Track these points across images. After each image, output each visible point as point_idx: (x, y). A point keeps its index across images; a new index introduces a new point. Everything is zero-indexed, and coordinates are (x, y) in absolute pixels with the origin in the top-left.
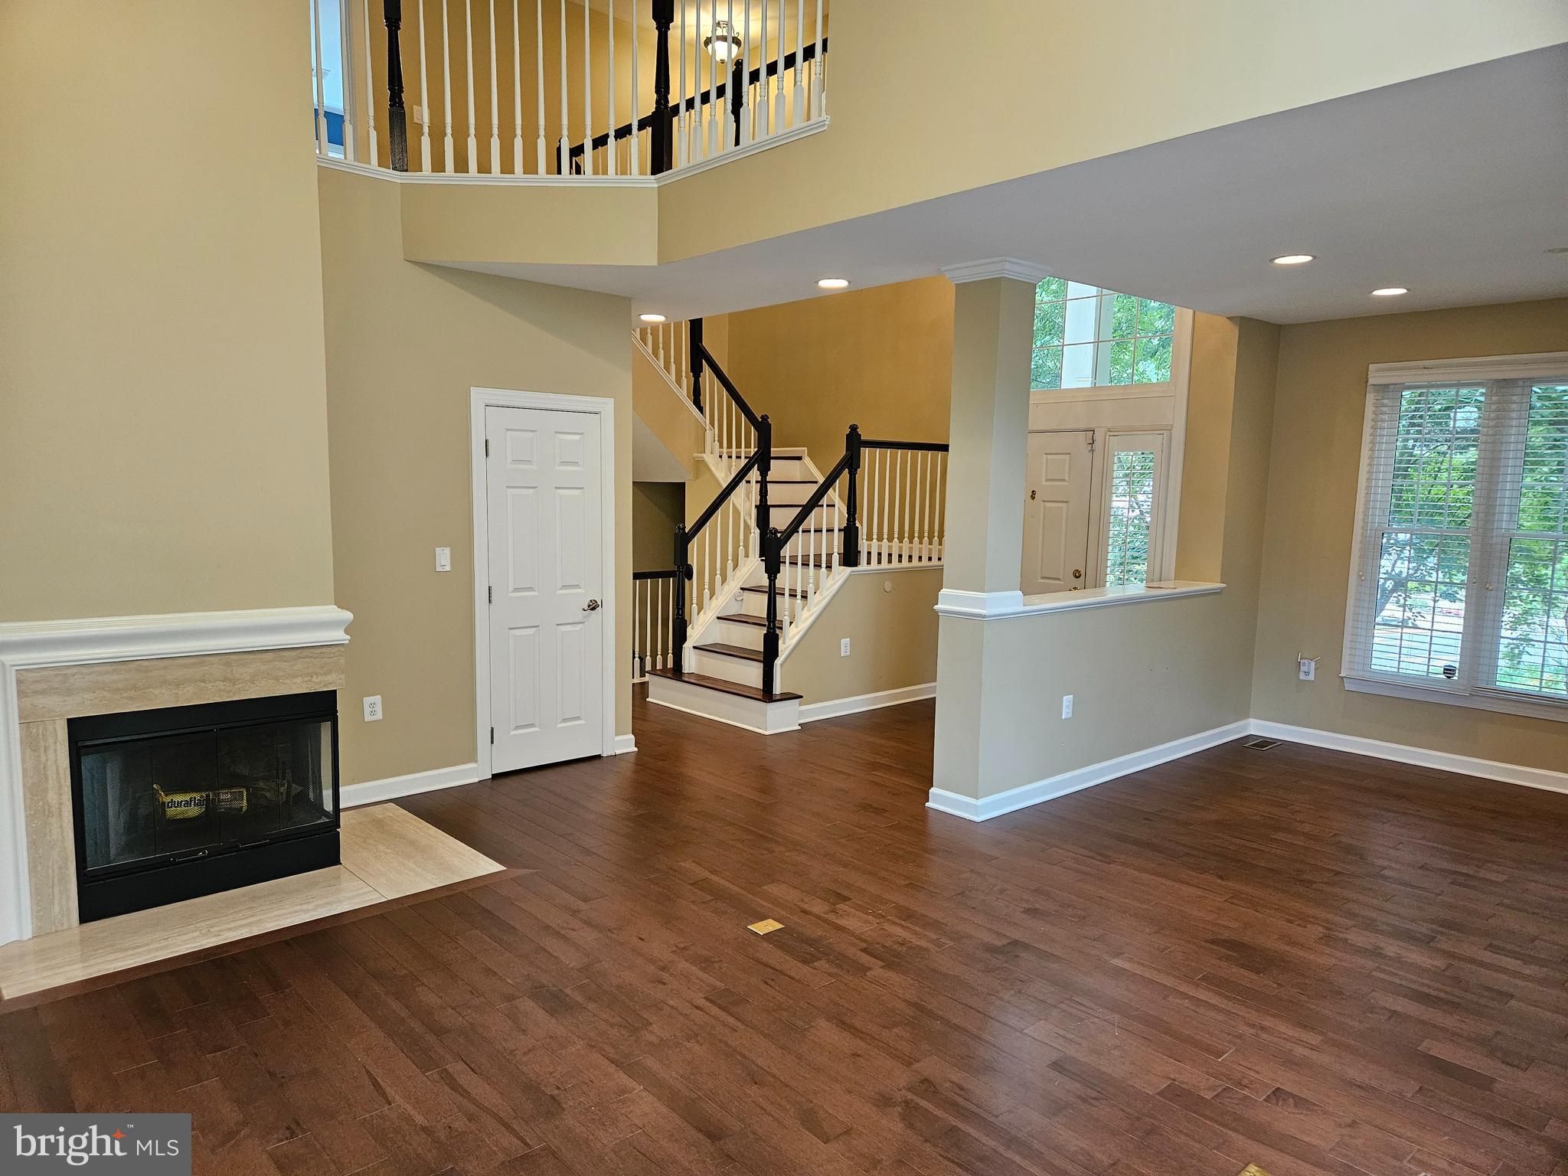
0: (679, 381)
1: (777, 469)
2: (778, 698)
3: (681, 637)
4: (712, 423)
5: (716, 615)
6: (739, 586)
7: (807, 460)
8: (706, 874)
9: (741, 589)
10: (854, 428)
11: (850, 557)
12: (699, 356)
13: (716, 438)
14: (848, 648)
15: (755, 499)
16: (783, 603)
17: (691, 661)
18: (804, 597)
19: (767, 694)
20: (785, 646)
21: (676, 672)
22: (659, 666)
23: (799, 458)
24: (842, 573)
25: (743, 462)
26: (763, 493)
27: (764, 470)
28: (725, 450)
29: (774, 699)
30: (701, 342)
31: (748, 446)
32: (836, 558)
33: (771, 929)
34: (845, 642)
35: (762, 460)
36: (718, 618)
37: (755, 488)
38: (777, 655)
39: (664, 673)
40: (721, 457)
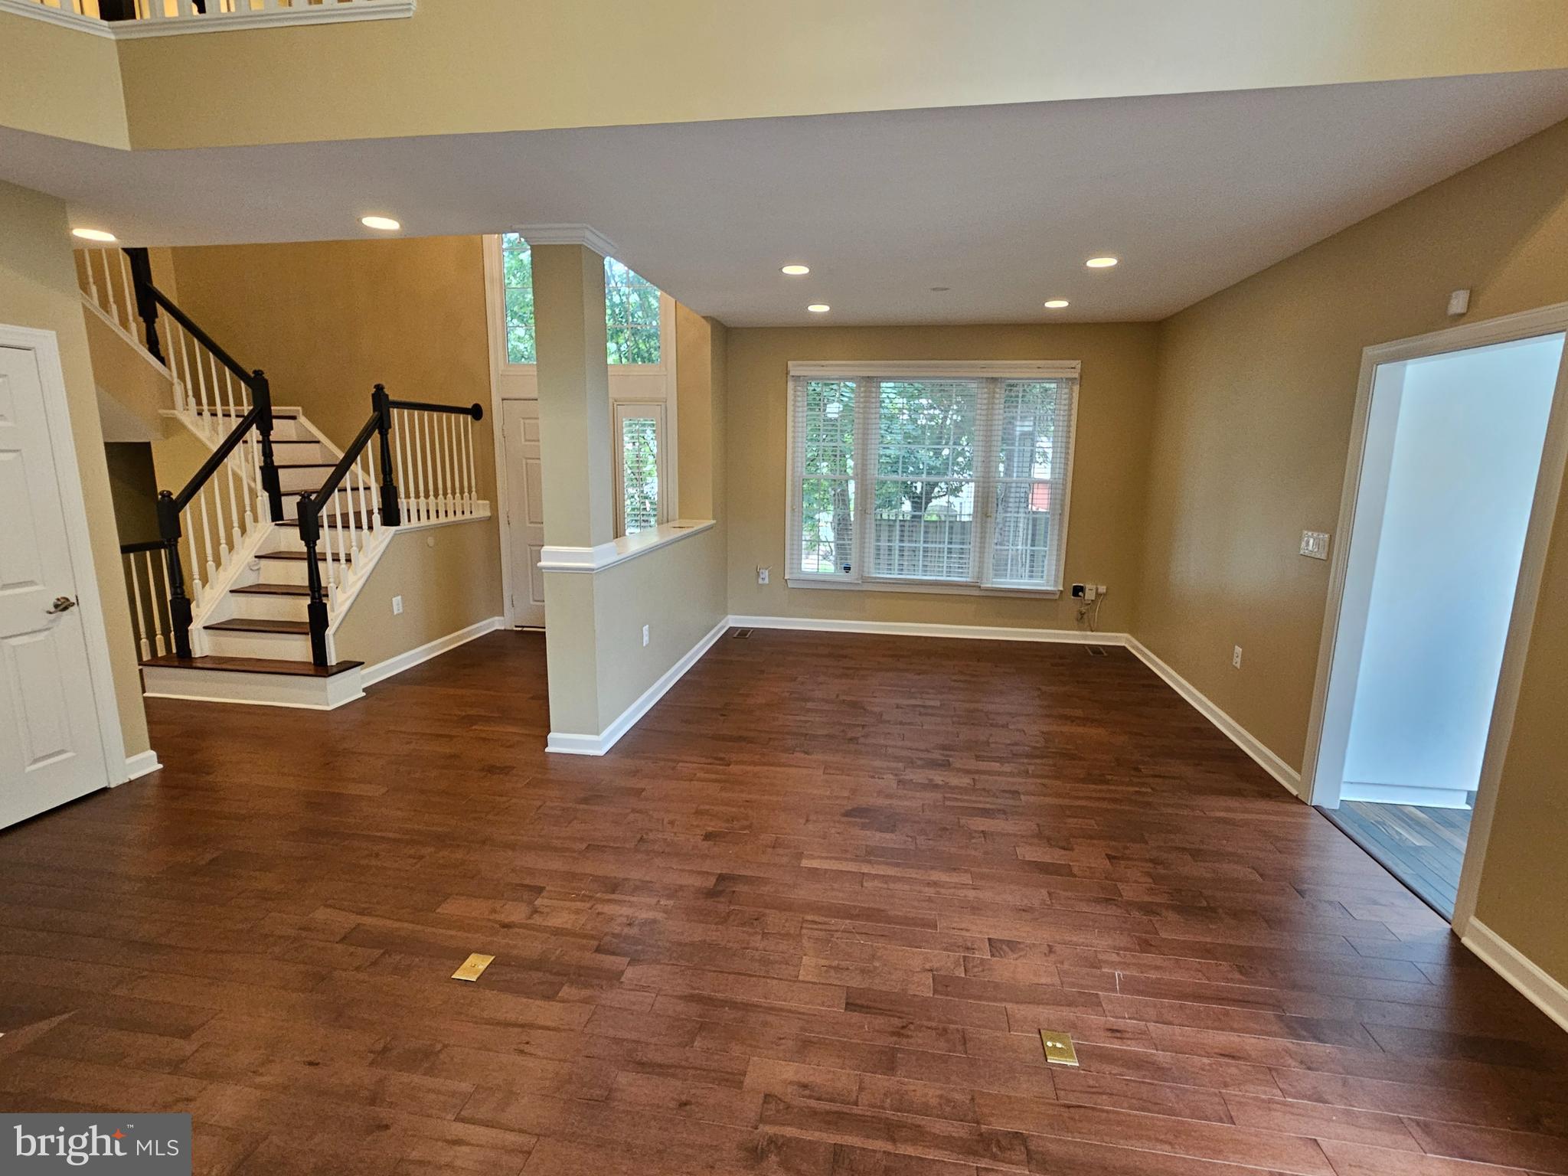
0: (124, 322)
1: (280, 429)
2: (335, 670)
3: (183, 618)
4: (181, 376)
5: (229, 588)
6: (253, 554)
7: (302, 419)
8: (354, 919)
9: (256, 557)
10: (379, 388)
11: (391, 516)
12: (148, 300)
13: (190, 393)
14: (401, 605)
15: (258, 460)
16: (326, 569)
17: (201, 643)
18: (348, 560)
19: (320, 667)
20: (335, 616)
21: (183, 657)
22: (161, 652)
23: (293, 418)
24: (384, 534)
25: (235, 423)
26: (267, 453)
27: (266, 430)
28: (205, 407)
29: (330, 672)
30: (151, 282)
31: (238, 402)
32: (377, 518)
33: (482, 967)
34: (397, 601)
35: (262, 417)
36: (231, 591)
37: (257, 449)
38: (326, 625)
39: (167, 662)
40: (200, 414)
